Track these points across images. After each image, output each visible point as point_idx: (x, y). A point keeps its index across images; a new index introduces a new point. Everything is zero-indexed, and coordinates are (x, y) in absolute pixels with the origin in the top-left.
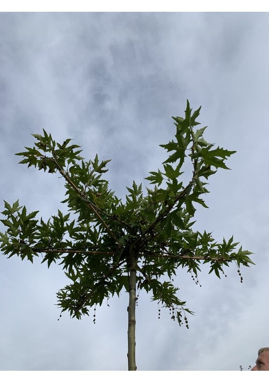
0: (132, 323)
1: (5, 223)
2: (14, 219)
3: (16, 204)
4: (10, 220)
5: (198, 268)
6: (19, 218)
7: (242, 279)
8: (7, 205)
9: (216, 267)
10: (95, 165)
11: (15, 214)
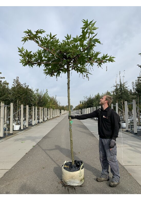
0: (69, 88)
1: (20, 55)
2: (23, 54)
3: (23, 48)
4: (22, 54)
5: (93, 64)
6: (25, 54)
7: (107, 70)
8: (19, 49)
9: (100, 64)
10: (50, 36)
11: (23, 52)
